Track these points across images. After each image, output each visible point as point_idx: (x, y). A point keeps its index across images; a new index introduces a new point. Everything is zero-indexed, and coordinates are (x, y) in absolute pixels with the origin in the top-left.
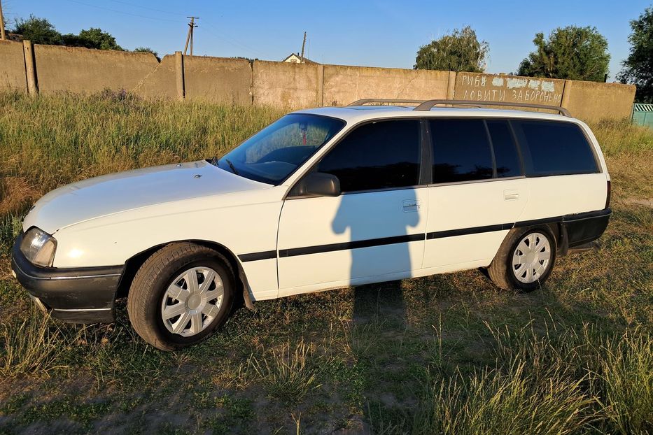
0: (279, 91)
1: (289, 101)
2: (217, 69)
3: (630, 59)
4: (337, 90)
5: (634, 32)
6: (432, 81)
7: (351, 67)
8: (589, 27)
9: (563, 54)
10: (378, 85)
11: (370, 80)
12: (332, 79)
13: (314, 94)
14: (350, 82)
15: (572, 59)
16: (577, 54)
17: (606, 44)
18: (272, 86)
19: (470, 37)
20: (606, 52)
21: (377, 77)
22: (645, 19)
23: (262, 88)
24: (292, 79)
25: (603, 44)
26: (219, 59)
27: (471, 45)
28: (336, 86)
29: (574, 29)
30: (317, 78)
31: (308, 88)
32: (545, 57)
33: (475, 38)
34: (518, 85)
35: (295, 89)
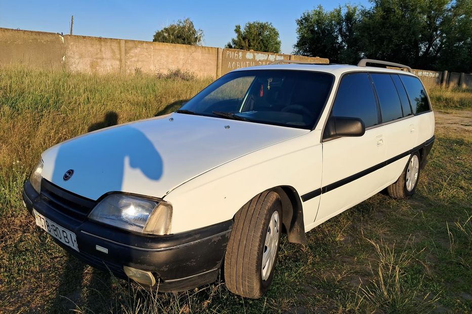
0: (88, 61)
1: (97, 68)
2: (31, 41)
3: (298, 43)
4: (136, 60)
5: (298, 26)
6: (206, 55)
7: (146, 42)
8: (267, 23)
9: (253, 40)
10: (167, 56)
11: (162, 53)
12: (132, 51)
13: (118, 63)
14: (146, 54)
15: (259, 43)
16: (262, 40)
17: (278, 34)
18: (81, 56)
19: (189, 26)
20: (279, 39)
21: (167, 50)
22: (303, 19)
23: (73, 58)
24: (99, 51)
25: (277, 34)
26: (32, 32)
27: (191, 32)
28: (136, 56)
29: (258, 24)
30: (120, 50)
31: (113, 58)
32: (243, 42)
33: (193, 26)
34: (262, 59)
35: (102, 59)
